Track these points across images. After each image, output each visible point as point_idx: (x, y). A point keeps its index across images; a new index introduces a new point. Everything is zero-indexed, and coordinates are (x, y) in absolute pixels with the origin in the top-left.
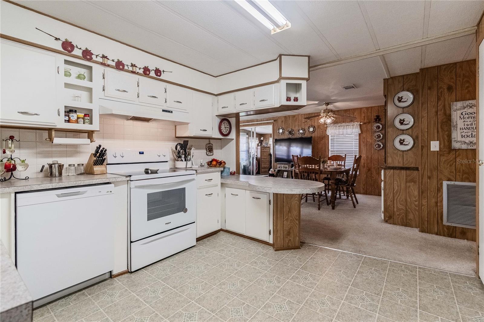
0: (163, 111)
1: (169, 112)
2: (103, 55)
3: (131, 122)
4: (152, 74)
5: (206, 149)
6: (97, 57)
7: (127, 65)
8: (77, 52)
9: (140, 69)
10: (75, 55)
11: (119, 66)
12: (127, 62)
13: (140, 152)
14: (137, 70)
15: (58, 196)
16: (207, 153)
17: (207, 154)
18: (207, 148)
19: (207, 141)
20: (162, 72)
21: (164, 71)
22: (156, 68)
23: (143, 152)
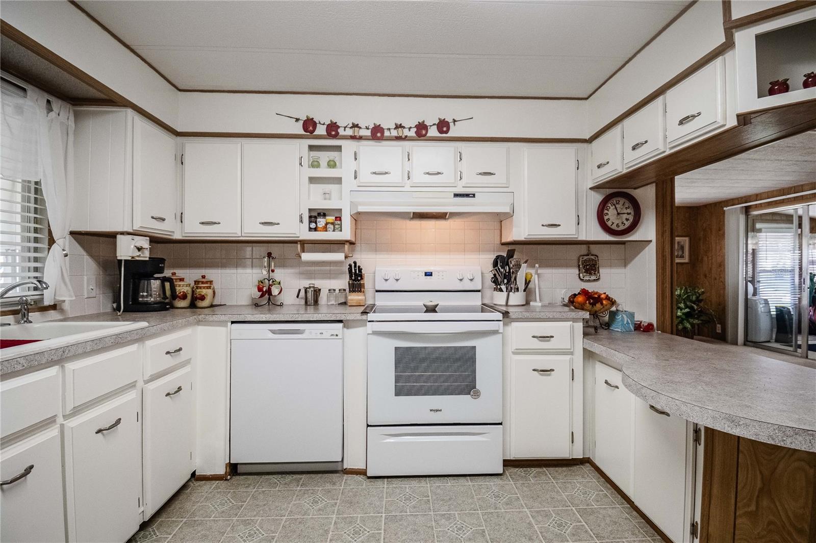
0: (456, 195)
1: (467, 195)
2: (353, 124)
3: (417, 223)
4: (433, 132)
5: (579, 266)
6: (345, 130)
7: (389, 129)
8: (321, 130)
9: (410, 128)
10: (318, 135)
11: (377, 133)
12: (387, 124)
13: (426, 273)
14: (406, 132)
15: (274, 332)
16: (581, 275)
17: (580, 277)
18: (580, 263)
19: (583, 249)
20: (451, 125)
21: (455, 121)
22: (439, 119)
23: (432, 273)
